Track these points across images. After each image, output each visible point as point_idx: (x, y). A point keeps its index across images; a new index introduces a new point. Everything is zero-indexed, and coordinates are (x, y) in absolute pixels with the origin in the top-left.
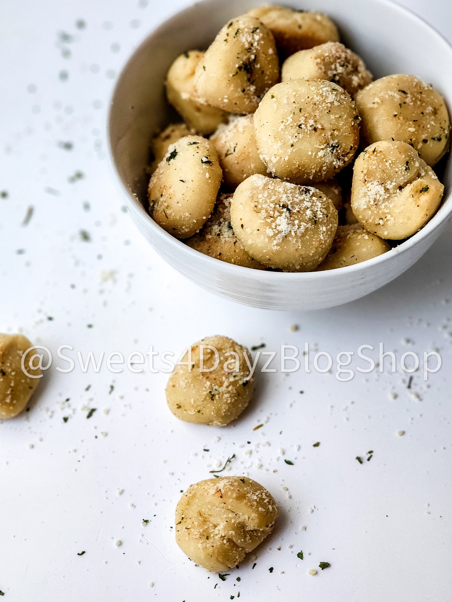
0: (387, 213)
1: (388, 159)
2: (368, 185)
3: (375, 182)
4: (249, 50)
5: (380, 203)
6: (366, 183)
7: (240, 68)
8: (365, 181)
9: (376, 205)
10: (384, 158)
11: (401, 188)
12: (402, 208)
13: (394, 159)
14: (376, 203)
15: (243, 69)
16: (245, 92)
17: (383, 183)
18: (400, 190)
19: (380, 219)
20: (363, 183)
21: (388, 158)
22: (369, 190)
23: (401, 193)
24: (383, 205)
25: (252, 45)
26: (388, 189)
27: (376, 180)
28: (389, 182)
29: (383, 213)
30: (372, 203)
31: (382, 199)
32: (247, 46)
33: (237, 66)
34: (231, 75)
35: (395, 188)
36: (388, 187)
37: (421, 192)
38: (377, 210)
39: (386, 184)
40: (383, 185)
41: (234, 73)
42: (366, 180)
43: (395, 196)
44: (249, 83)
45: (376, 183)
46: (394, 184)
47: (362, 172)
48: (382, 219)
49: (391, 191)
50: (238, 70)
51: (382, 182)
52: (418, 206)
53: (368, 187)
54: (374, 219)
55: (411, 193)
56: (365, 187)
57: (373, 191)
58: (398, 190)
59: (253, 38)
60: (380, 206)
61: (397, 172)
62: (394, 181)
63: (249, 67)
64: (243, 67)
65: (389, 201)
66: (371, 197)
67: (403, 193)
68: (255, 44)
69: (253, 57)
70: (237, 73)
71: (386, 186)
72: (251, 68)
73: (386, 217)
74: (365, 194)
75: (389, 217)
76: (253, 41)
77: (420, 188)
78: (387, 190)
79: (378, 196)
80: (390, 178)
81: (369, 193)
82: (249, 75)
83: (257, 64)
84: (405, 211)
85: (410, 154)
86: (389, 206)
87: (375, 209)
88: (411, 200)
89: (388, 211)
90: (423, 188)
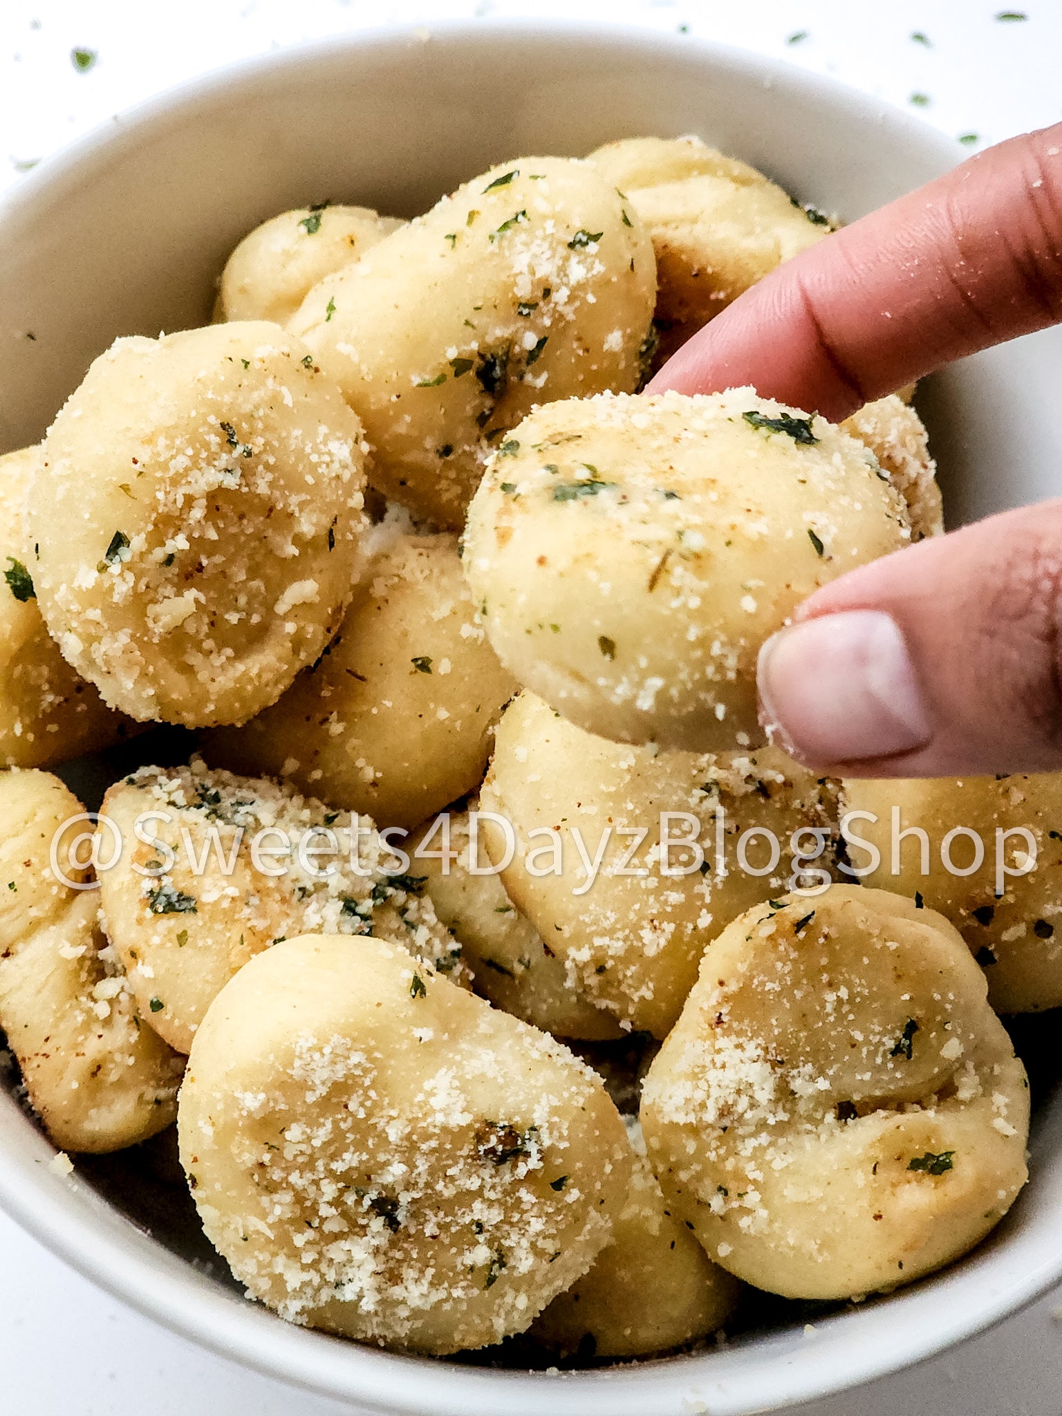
0: (755, 1182)
1: (841, 978)
2: (723, 1042)
3: (753, 1044)
4: (527, 308)
5: (740, 1131)
6: (718, 1030)
7: (460, 366)
8: (719, 1021)
9: (725, 1129)
10: (824, 969)
11: (847, 1111)
12: (817, 1193)
13: (866, 992)
14: (726, 1122)
15: (472, 373)
16: (451, 457)
17: (782, 1062)
18: (839, 1118)
19: (720, 1189)
20: (707, 1026)
21: (842, 974)
22: (718, 1065)
23: (837, 1132)
24: (752, 1143)
25: (547, 293)
26: (793, 1093)
27: (760, 1041)
28: (809, 1068)
29: (739, 1176)
30: (710, 1116)
31: (754, 1121)
32: (524, 290)
33: (452, 354)
34: (416, 380)
35: (820, 1100)
36: (797, 1085)
37: (915, 1165)
38: (722, 1151)
39: (794, 1072)
40: (779, 1070)
41: (429, 378)
42: (724, 1018)
43: (809, 1132)
44: (476, 431)
45: (752, 1050)
46: (823, 1084)
47: (721, 983)
48: (726, 1194)
49: (802, 1107)
50: (451, 371)
51: (779, 1059)
52: (878, 1217)
53: (719, 1051)
54: (698, 1177)
55: (872, 1153)
56: (708, 1042)
57: (729, 1077)
58: (830, 1117)
59: (562, 271)
60: (738, 1143)
61: (853, 1046)
62: (831, 1072)
63: (498, 371)
64: (478, 361)
65: (781, 1141)
66: (715, 1092)
67: (843, 1135)
68: (561, 296)
69: (530, 341)
70: (441, 380)
71: (789, 1079)
72: (504, 379)
73: (740, 1195)
74: (697, 1070)
75: (753, 1198)
76: (554, 280)
77: (918, 1150)
78: (785, 1094)
79: (743, 1103)
80: (820, 1059)
81: (713, 1075)
82: (489, 403)
83: (536, 375)
84: (824, 1208)
85: (937, 997)
86: (771, 1162)
87: (714, 1144)
88: (861, 1178)
89: (758, 1175)
90: (929, 1156)
